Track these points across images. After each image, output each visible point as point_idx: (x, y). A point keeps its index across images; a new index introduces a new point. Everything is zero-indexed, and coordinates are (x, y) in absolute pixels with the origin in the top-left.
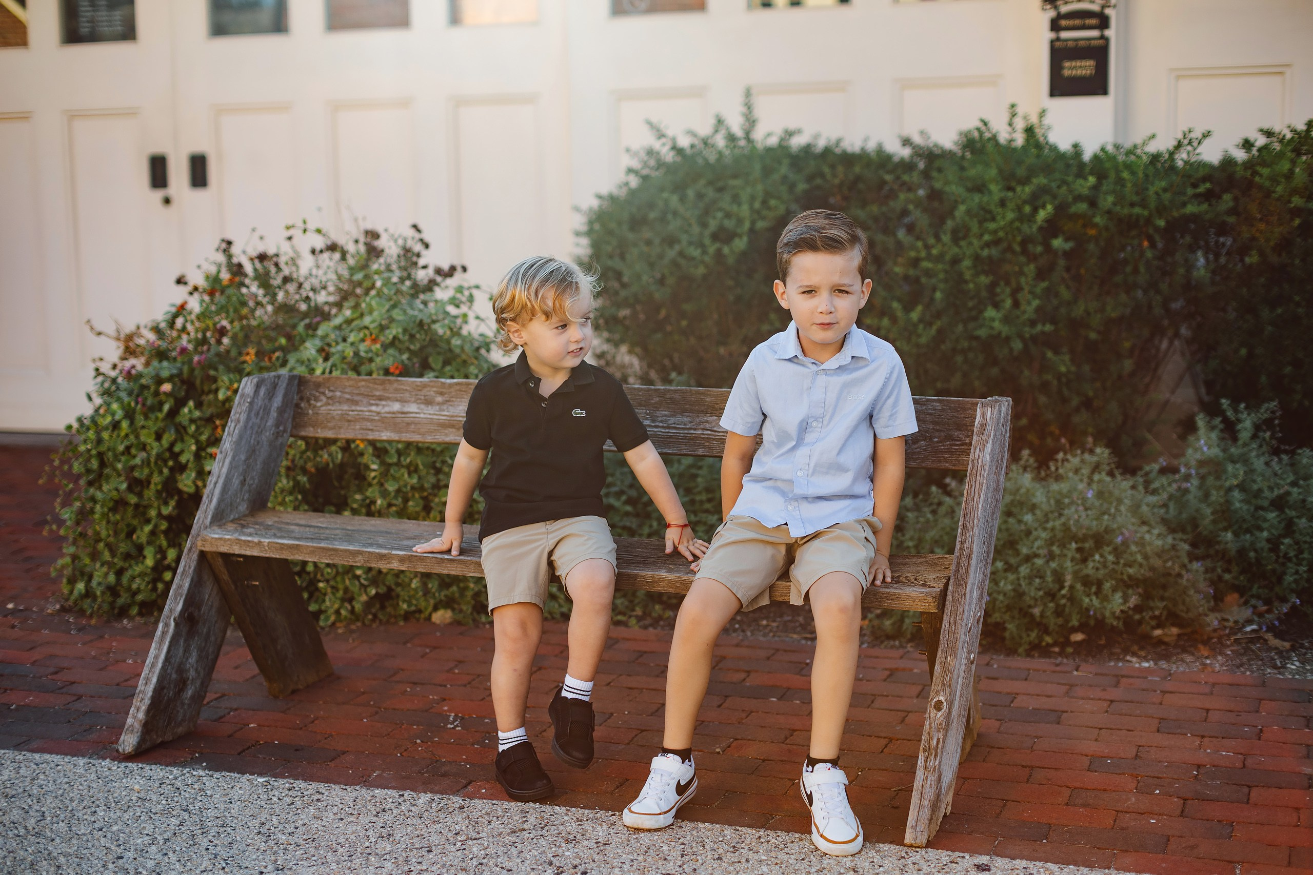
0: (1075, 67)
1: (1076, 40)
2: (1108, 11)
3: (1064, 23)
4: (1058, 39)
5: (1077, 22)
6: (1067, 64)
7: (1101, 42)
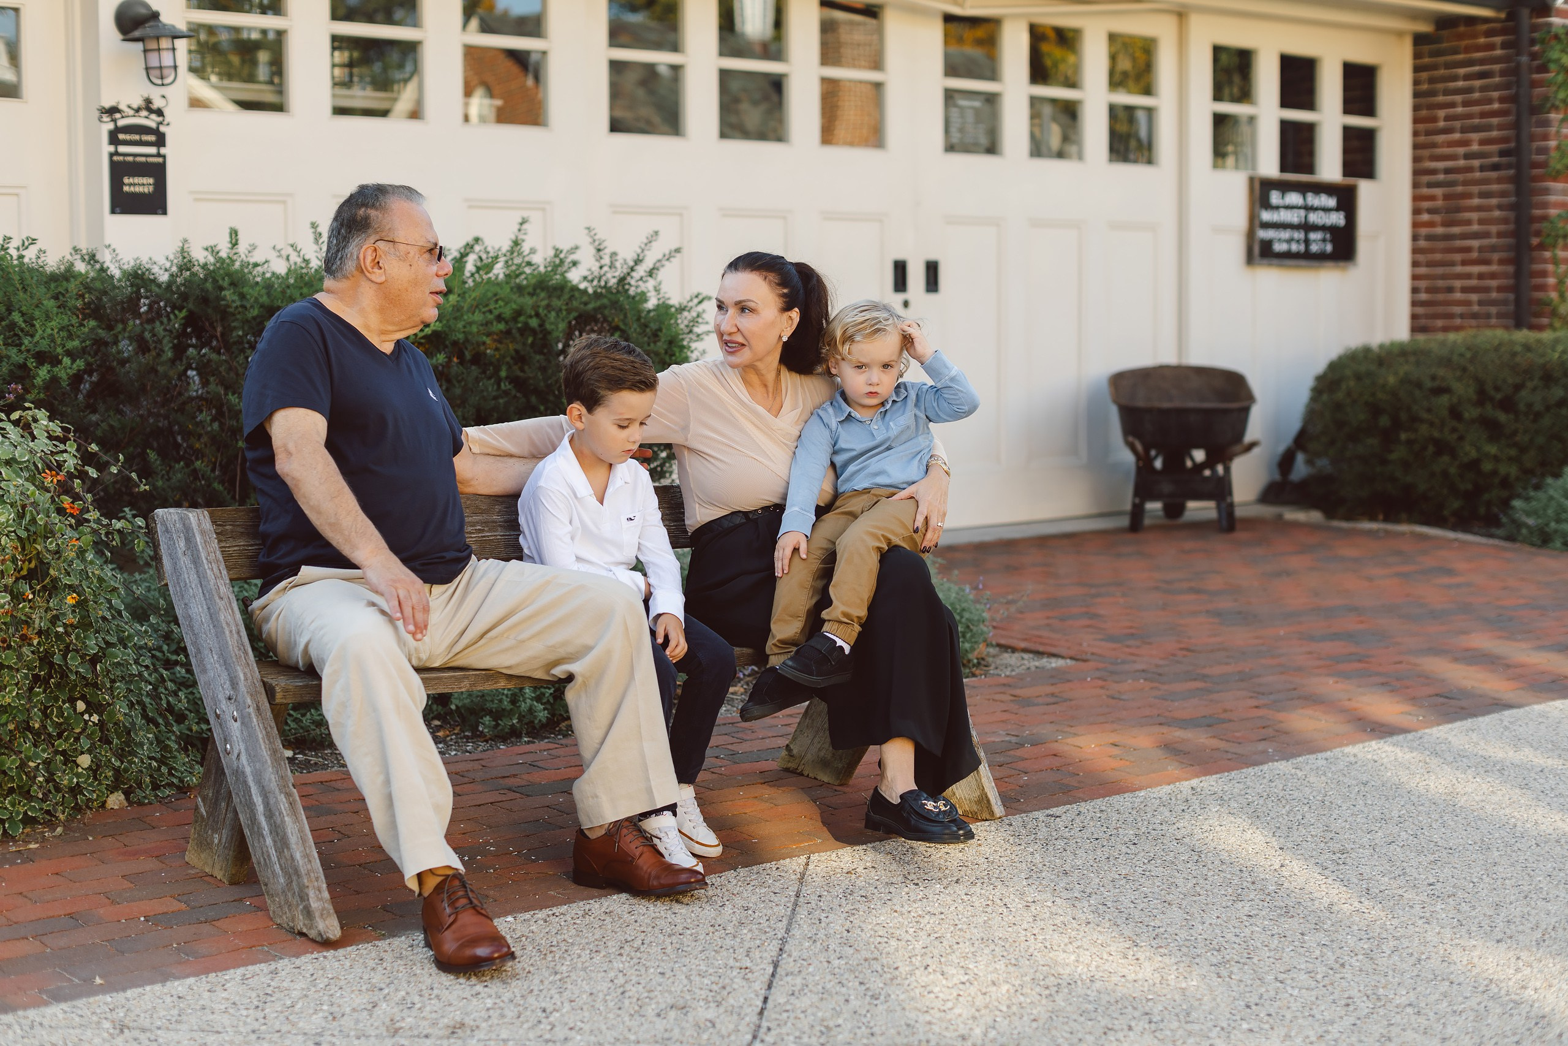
0: (134, 185)
1: (135, 155)
2: (162, 129)
3: (121, 136)
4: (117, 153)
5: (137, 137)
6: (126, 180)
7: (160, 160)
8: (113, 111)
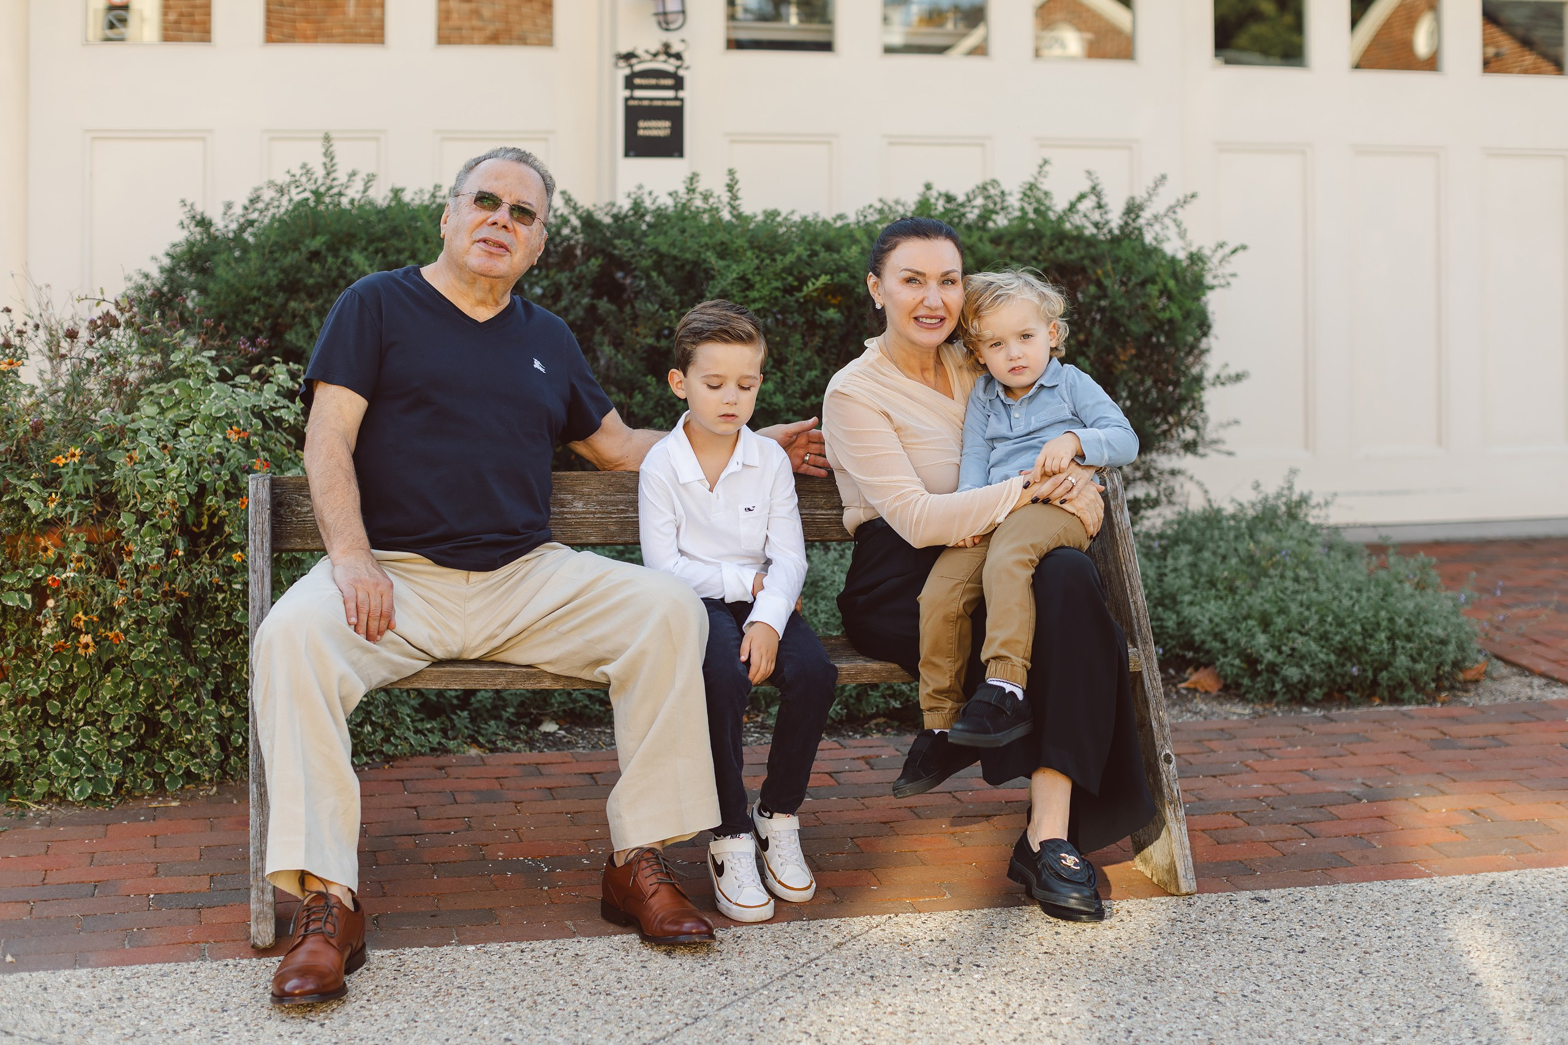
0: (649, 128)
1: (651, 99)
2: (680, 71)
3: (637, 81)
4: (632, 98)
5: (653, 81)
6: (641, 124)
7: (677, 103)
8: (629, 56)
